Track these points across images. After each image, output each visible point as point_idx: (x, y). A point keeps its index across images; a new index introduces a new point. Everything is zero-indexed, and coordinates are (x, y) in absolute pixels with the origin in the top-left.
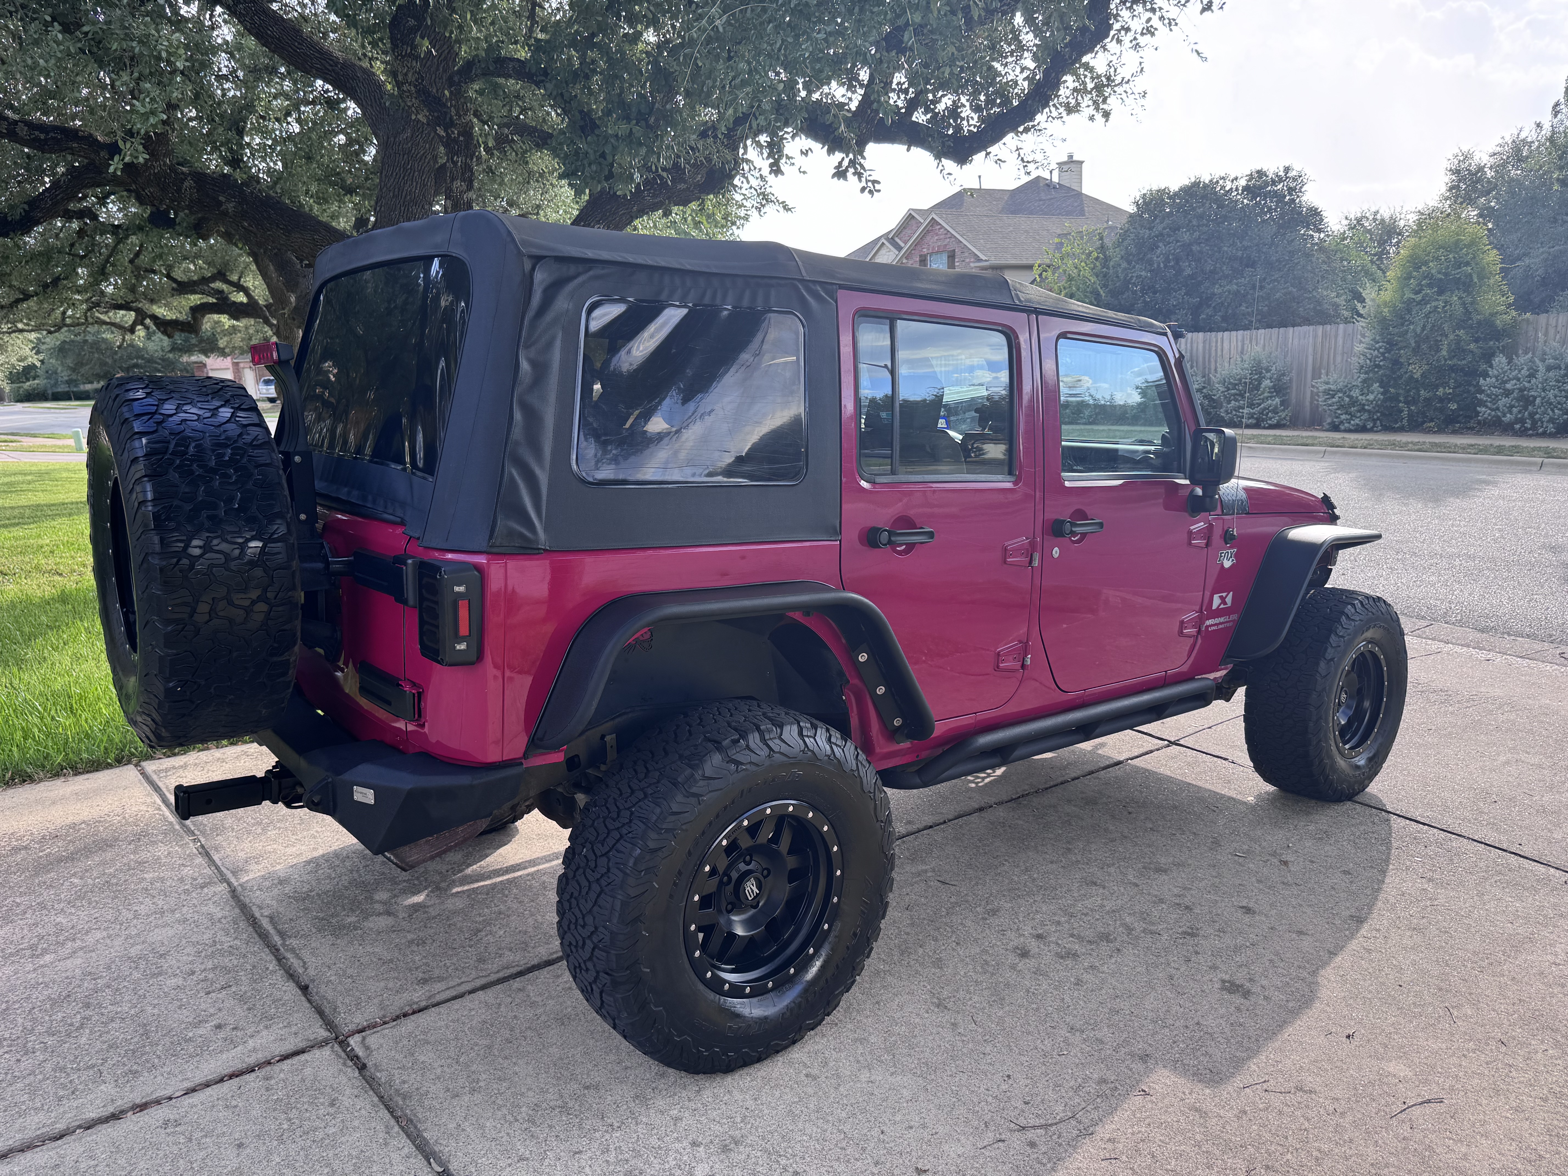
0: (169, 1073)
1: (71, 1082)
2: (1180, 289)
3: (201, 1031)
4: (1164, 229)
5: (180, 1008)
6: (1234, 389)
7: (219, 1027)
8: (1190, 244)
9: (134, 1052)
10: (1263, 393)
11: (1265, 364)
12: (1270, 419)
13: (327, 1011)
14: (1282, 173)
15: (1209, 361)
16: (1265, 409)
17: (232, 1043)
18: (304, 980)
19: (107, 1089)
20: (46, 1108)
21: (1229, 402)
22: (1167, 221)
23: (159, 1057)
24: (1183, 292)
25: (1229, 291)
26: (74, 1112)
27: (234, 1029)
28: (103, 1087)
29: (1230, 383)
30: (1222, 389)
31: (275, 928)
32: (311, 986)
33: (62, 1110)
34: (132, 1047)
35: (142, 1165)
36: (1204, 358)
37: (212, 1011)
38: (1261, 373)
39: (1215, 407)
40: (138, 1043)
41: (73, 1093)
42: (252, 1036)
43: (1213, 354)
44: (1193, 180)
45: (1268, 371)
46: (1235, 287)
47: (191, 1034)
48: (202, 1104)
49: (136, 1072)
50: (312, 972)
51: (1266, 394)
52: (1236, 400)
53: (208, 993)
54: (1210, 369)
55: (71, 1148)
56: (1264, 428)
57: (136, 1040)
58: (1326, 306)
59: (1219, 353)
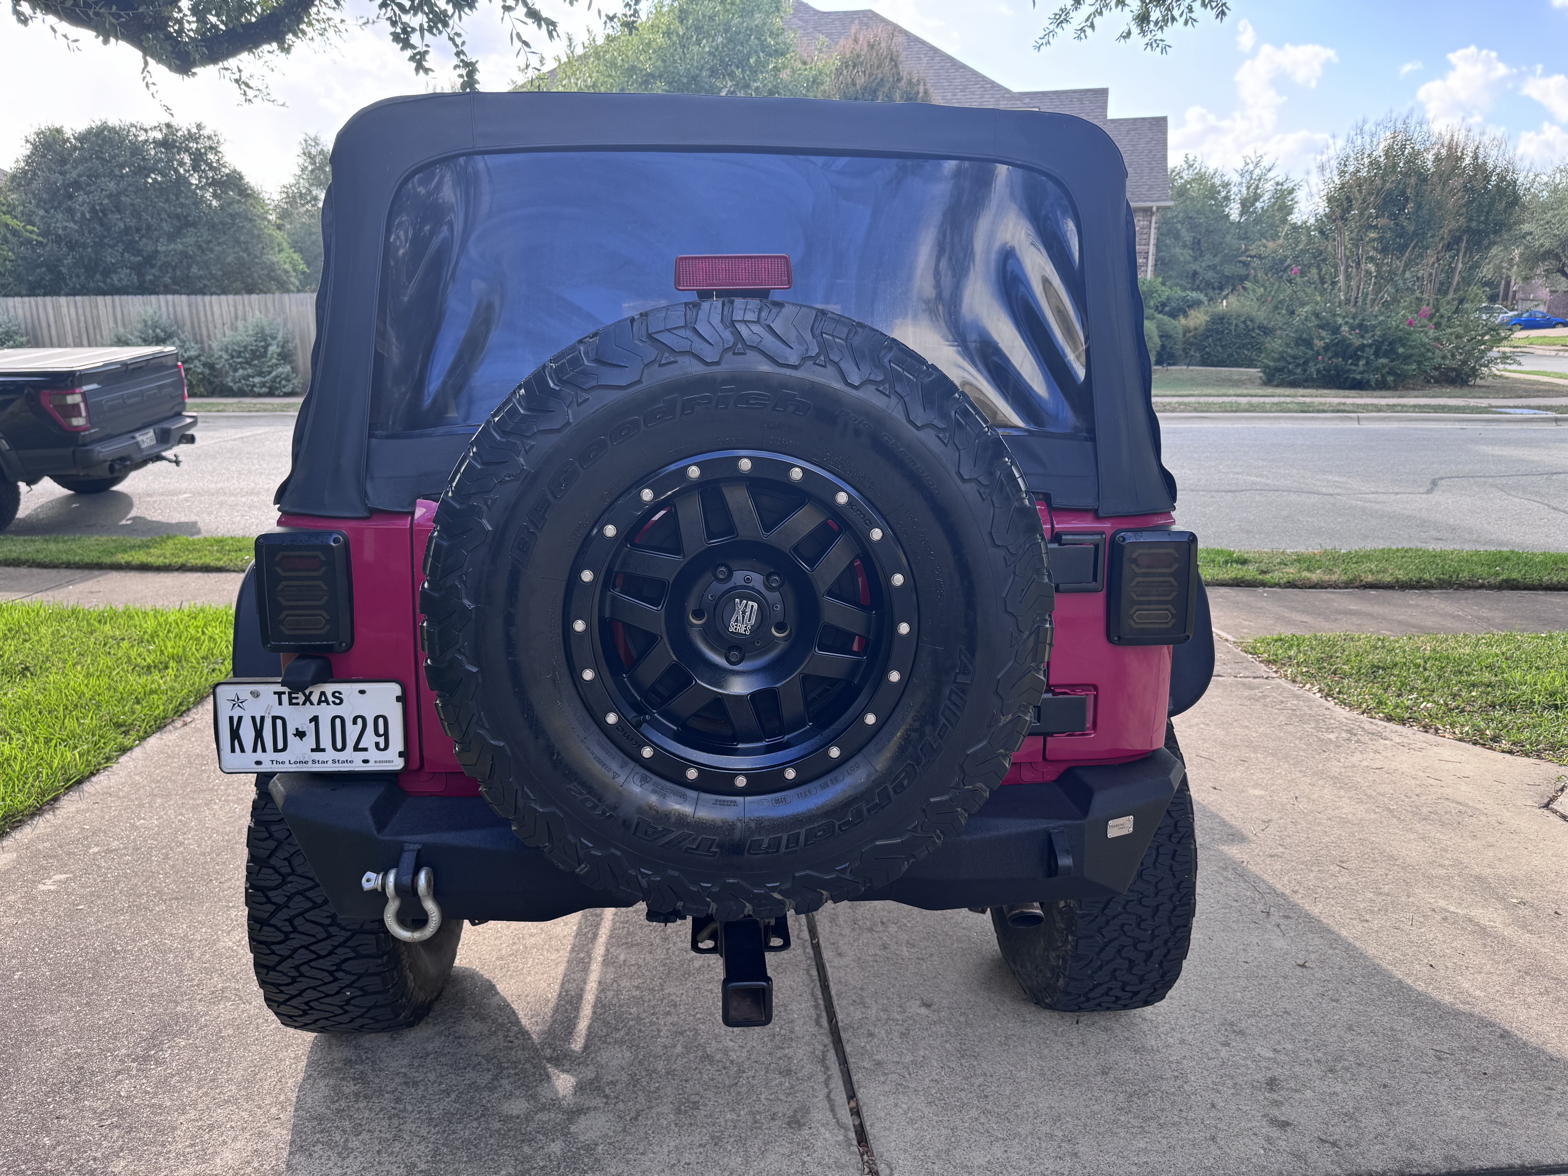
2: (116, 245)
4: (80, 176)
6: (239, 357)
8: (119, 194)
10: (270, 360)
11: (268, 331)
12: (284, 387)
14: (194, 130)
15: (199, 326)
16: (277, 377)
21: (235, 370)
22: (80, 168)
24: (120, 248)
25: (175, 251)
29: (234, 350)
30: (225, 356)
36: (192, 323)
38: (265, 340)
39: (216, 377)
43: (203, 319)
44: (99, 123)
45: (274, 338)
46: (180, 246)
51: (274, 361)
52: (244, 369)
54: (201, 335)
56: (279, 396)
58: (279, 272)
59: (210, 318)
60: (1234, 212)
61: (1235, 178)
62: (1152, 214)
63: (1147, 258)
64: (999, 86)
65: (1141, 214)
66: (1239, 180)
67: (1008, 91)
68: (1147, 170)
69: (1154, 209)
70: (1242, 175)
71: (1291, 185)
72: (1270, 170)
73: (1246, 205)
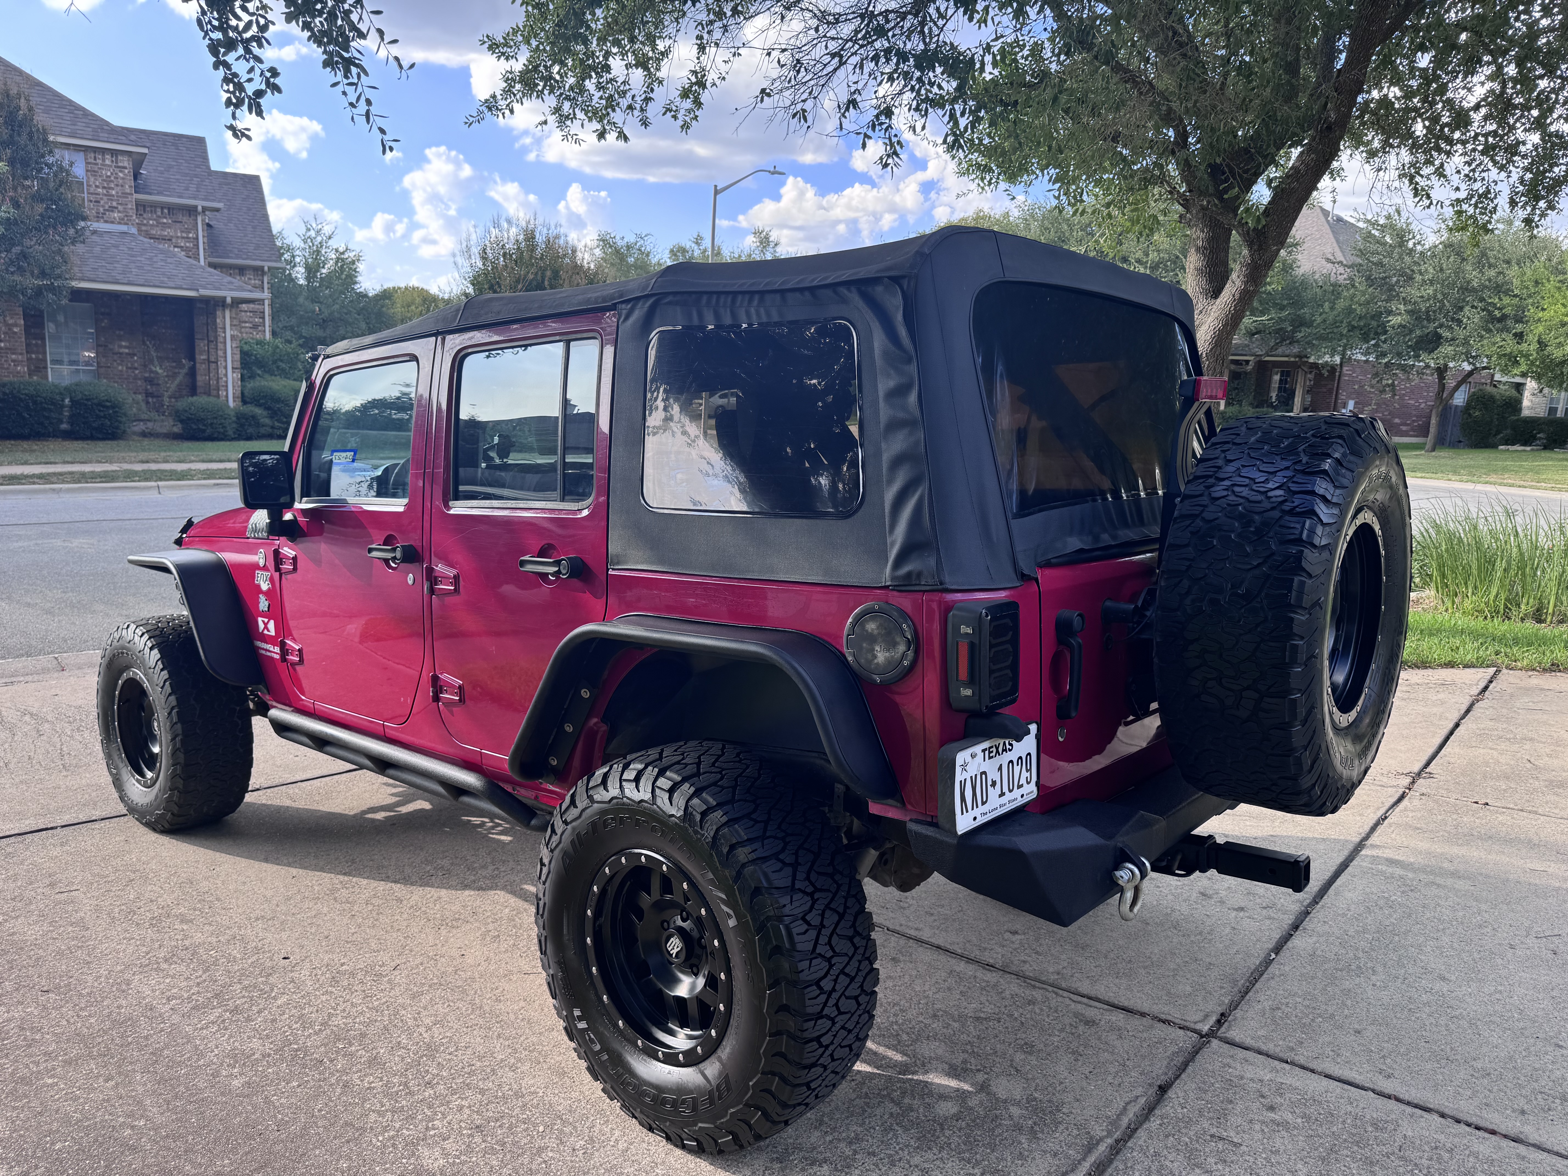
0: (1351, 1103)
1: (1431, 1159)
3: (1289, 1117)
5: (1277, 1152)
7: (1271, 1108)
9: (1357, 1143)
13: (1181, 1059)
17: (1280, 1090)
18: (1152, 1091)
19: (1407, 1129)
20: (1467, 1152)
23: (1344, 1122)
26: (1448, 1130)
27: (1263, 1097)
28: (1410, 1133)
31: (1084, 1159)
32: (1159, 1083)
33: (1456, 1140)
34: (1356, 1148)
35: (1429, 1066)
37: (1257, 1127)
40: (1347, 1148)
41: (1436, 1148)
42: (1261, 1081)
47: (1299, 1120)
48: (1351, 1069)
49: (1372, 1125)
50: (1139, 1091)
53: (1237, 1145)
55: (1467, 1108)
57: (1345, 1152)
60: (299, 274)
61: (297, 243)
62: (263, 273)
63: (263, 318)
64: (93, 115)
65: (251, 272)
66: (302, 245)
67: (107, 124)
68: (250, 229)
69: (266, 269)
70: (305, 241)
71: (352, 254)
72: (330, 238)
73: (311, 270)
